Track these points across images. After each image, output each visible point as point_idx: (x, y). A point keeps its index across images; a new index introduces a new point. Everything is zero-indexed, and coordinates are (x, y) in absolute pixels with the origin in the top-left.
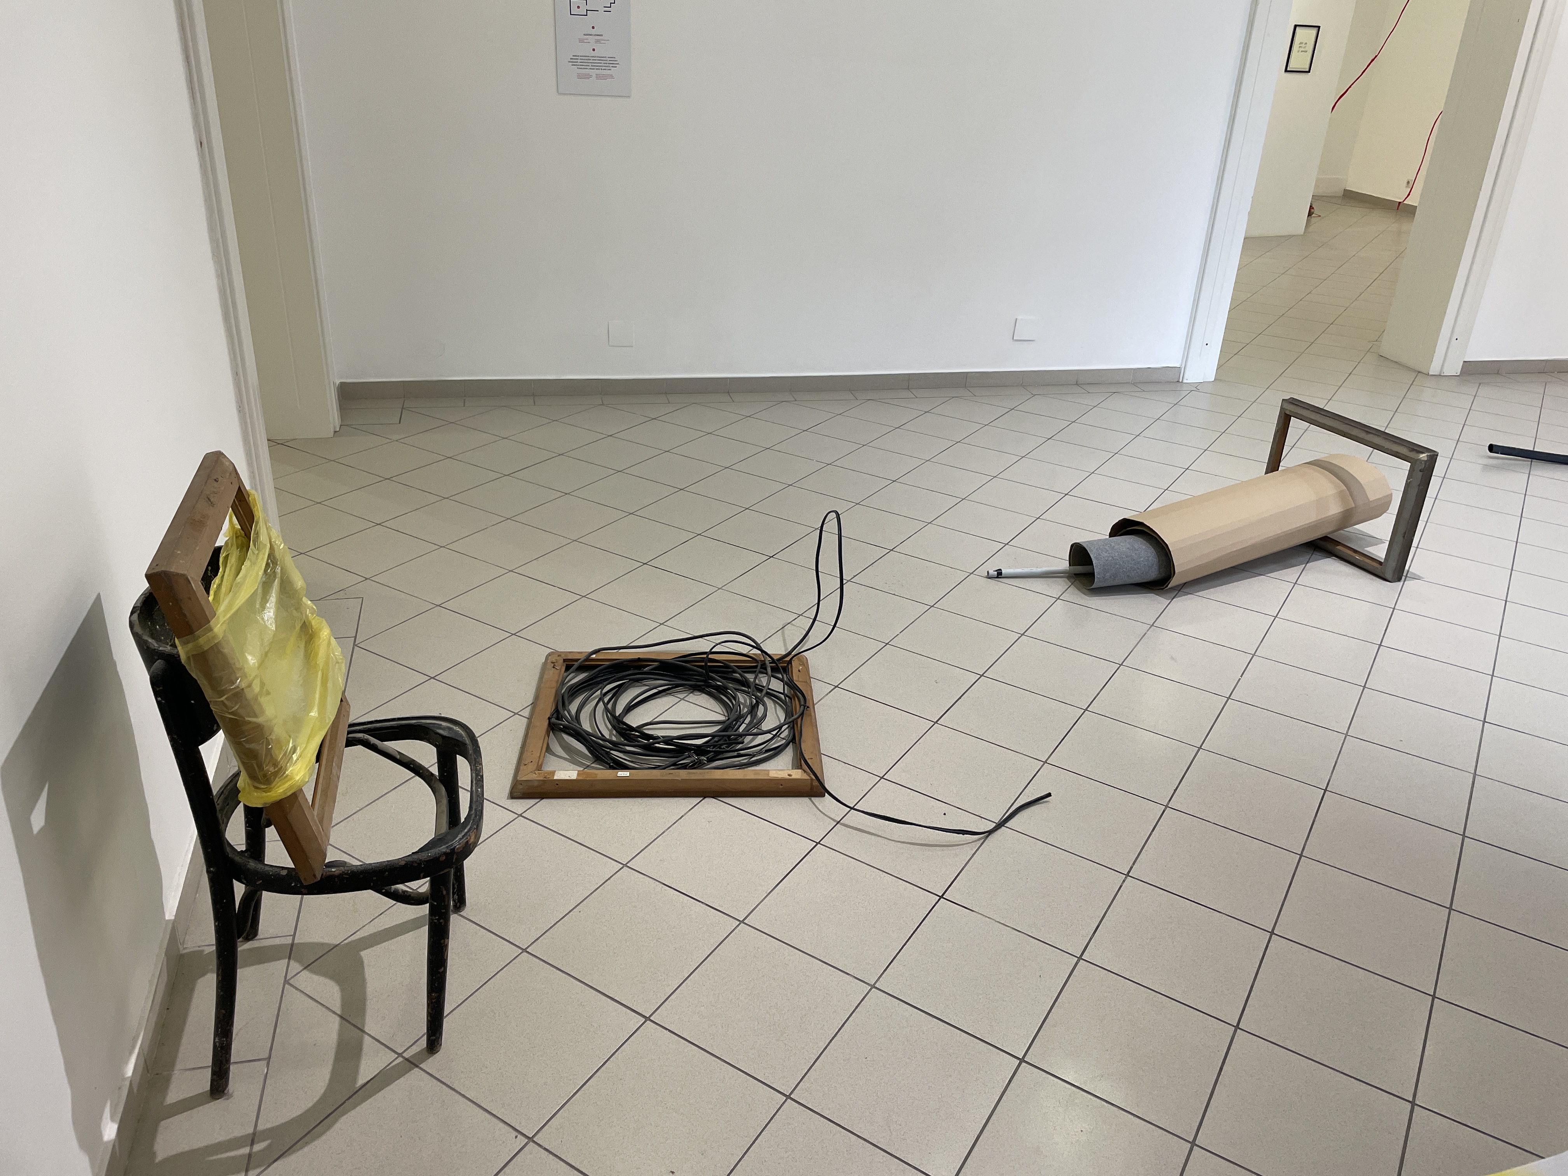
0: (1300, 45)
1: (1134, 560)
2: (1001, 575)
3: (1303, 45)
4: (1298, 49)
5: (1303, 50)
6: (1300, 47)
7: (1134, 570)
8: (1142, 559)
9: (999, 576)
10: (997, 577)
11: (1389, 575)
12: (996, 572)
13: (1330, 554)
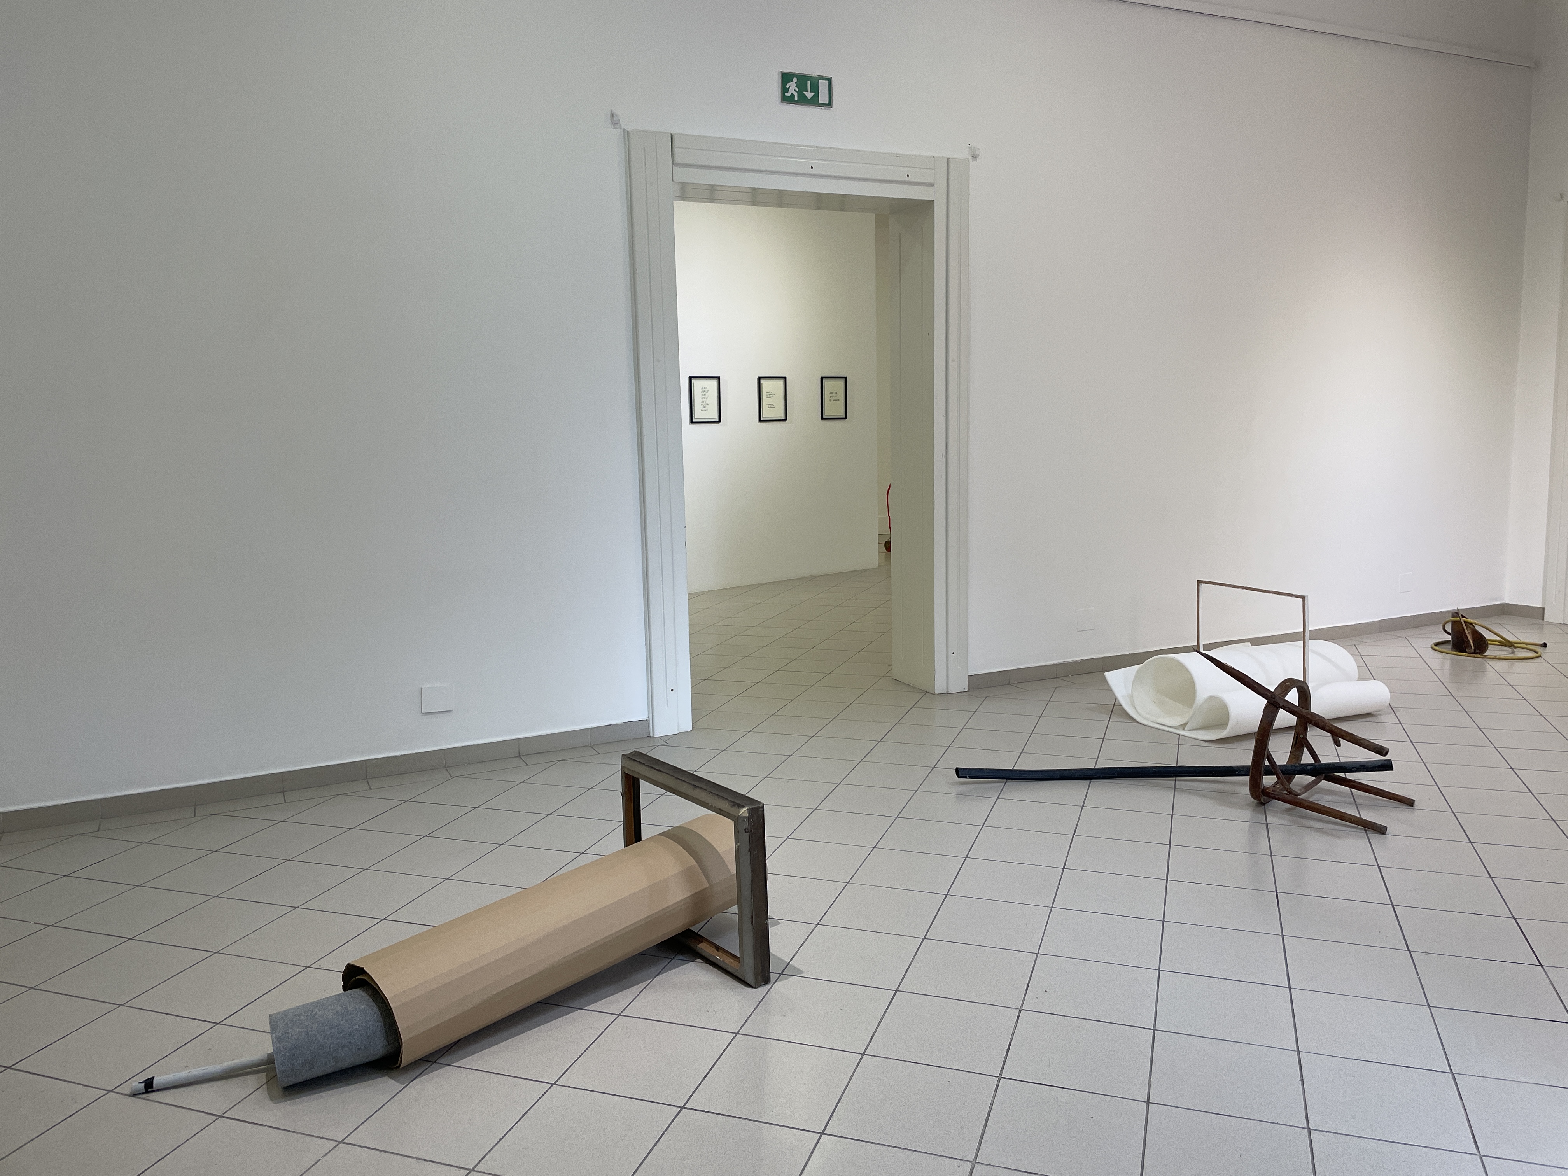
0: (831, 395)
1: (343, 1031)
2: (152, 1087)
3: (834, 395)
4: (829, 398)
5: (834, 398)
6: (831, 396)
7: (343, 1048)
8: (357, 1027)
9: (149, 1090)
10: (147, 1092)
11: (750, 979)
12: (143, 1084)
13: (694, 955)
